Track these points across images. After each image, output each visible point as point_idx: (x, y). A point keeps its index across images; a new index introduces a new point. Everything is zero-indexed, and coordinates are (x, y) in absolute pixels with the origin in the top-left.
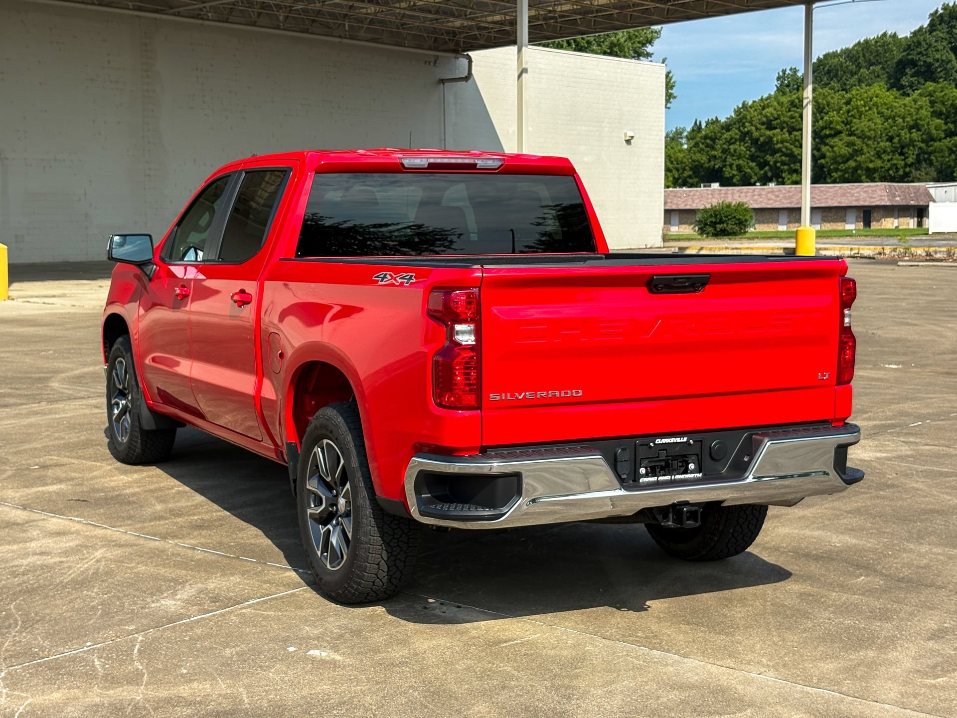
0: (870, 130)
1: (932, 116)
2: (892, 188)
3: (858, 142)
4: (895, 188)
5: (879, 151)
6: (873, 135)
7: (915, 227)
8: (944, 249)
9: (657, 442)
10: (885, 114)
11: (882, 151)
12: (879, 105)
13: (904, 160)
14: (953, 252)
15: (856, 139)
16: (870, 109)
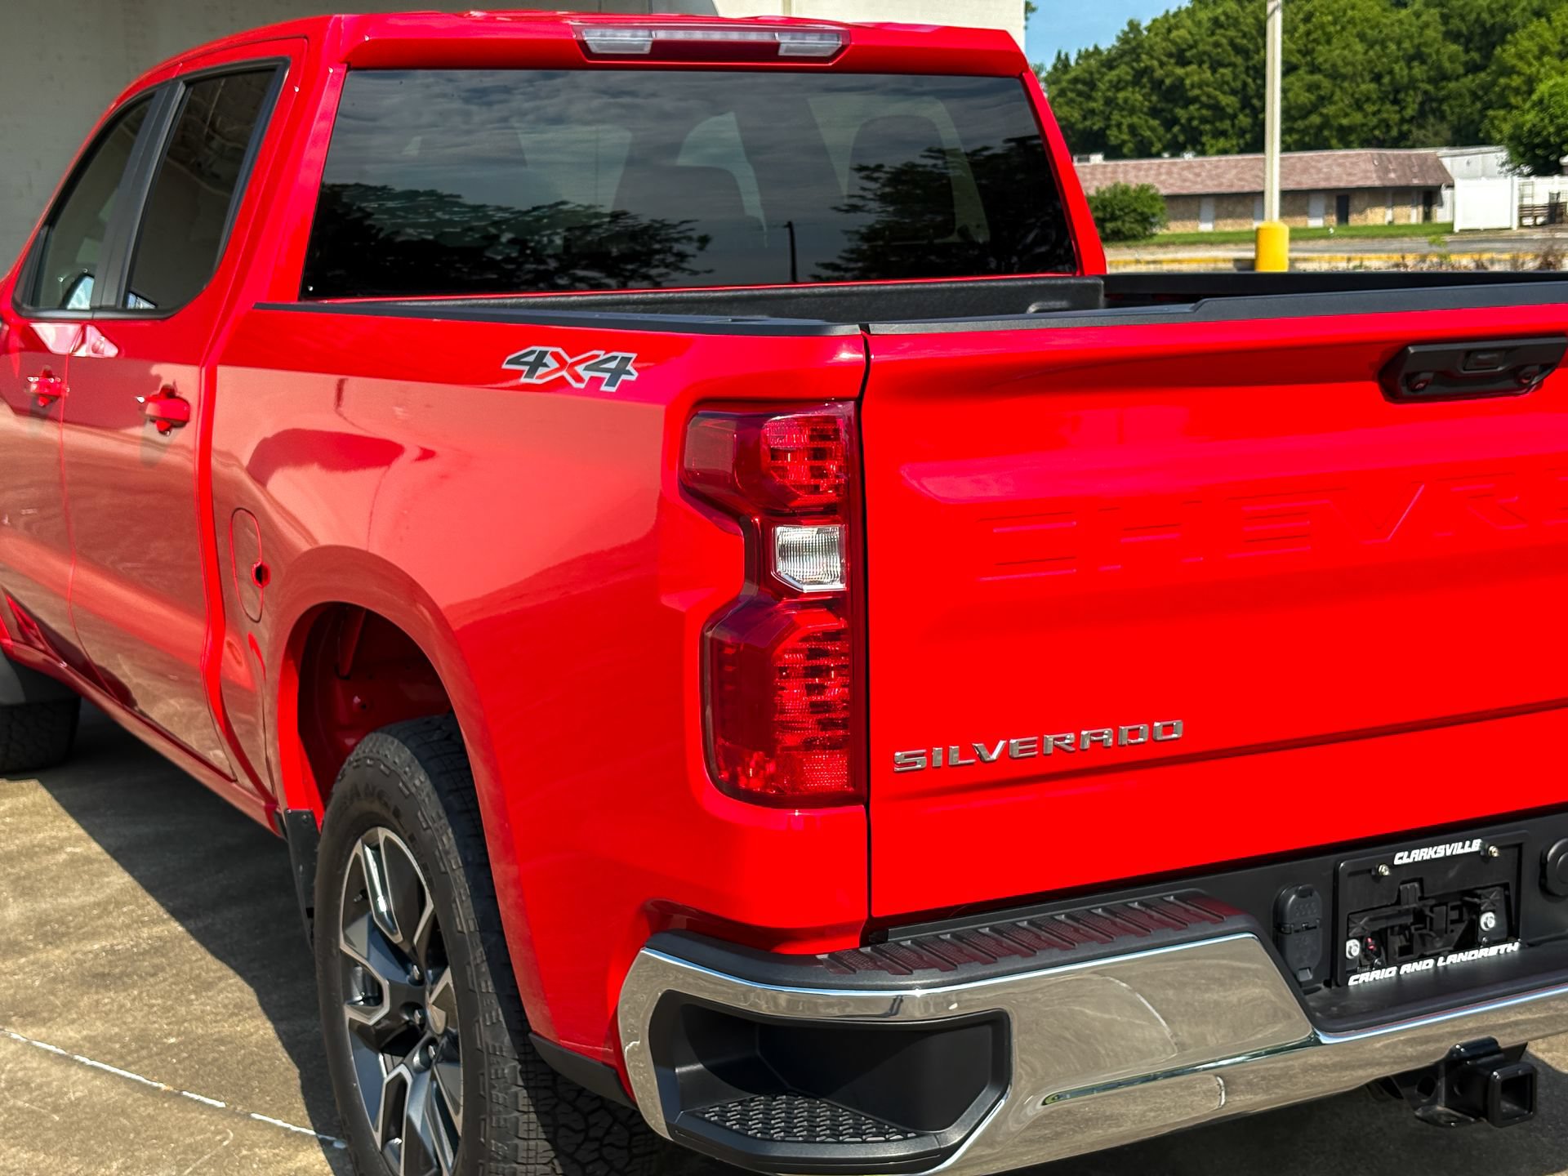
0: (1346, 64)
1: (1444, 39)
2: (1384, 158)
3: (1326, 84)
4: (1387, 158)
5: (1358, 99)
6: (1351, 73)
7: (1420, 221)
10: (1369, 37)
11: (1364, 99)
12: (1358, 21)
13: (1400, 112)
15: (1322, 78)
16: (1344, 28)
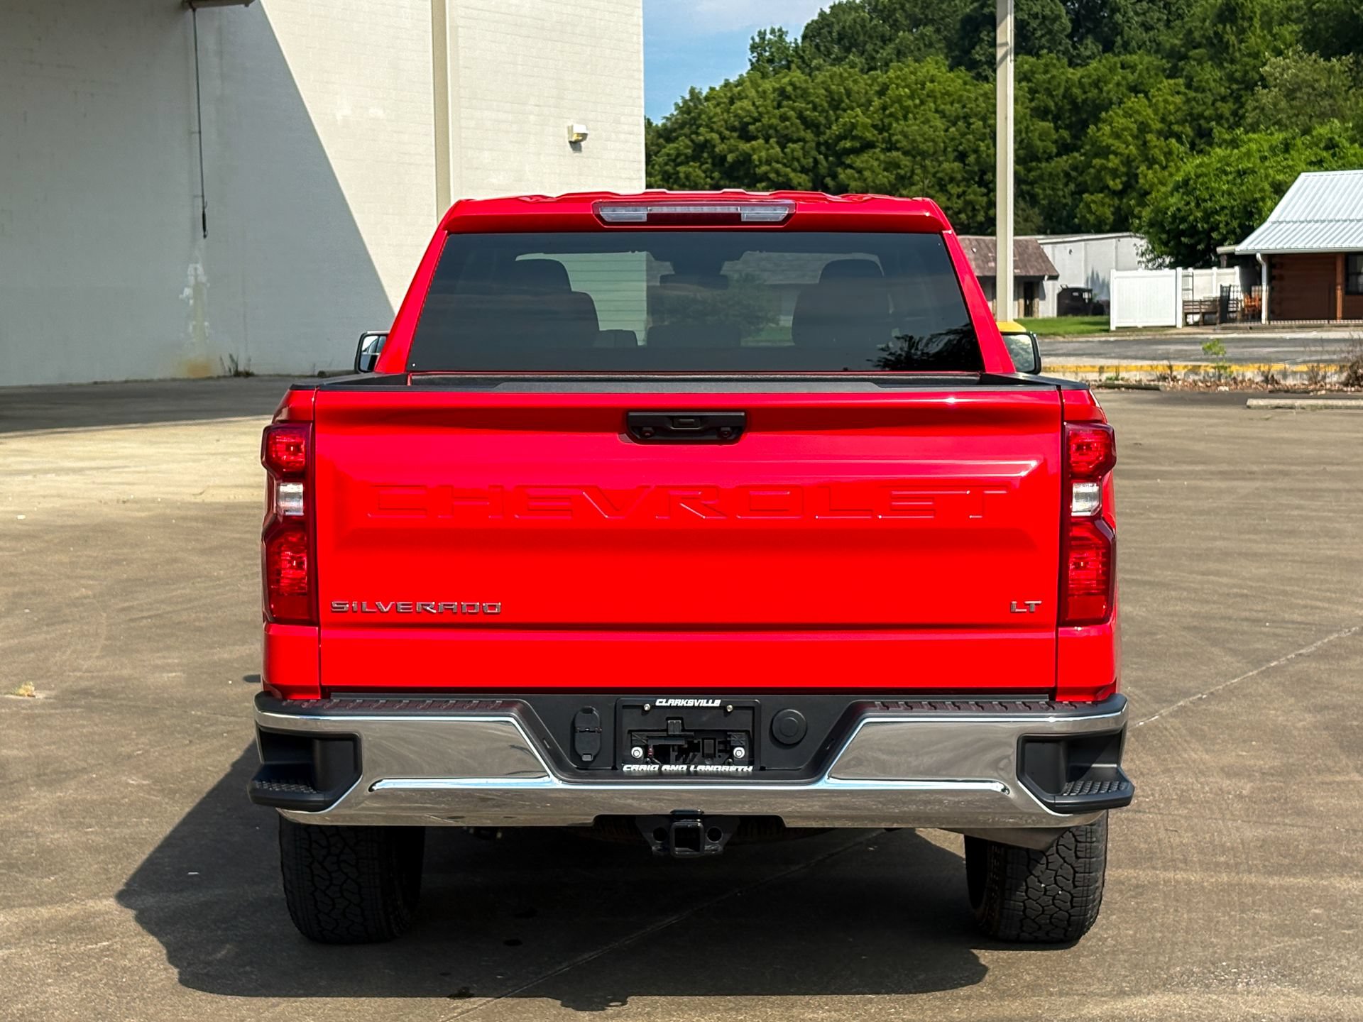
0: (926, 140)
1: (1032, 116)
2: (983, 245)
3: (906, 161)
4: (987, 246)
5: (941, 179)
6: (931, 151)
7: (1055, 315)
8: (1304, 368)
9: (657, 704)
10: (948, 113)
11: (947, 178)
12: (938, 95)
13: (987, 195)
14: (1321, 373)
15: (901, 156)
16: (922, 103)
